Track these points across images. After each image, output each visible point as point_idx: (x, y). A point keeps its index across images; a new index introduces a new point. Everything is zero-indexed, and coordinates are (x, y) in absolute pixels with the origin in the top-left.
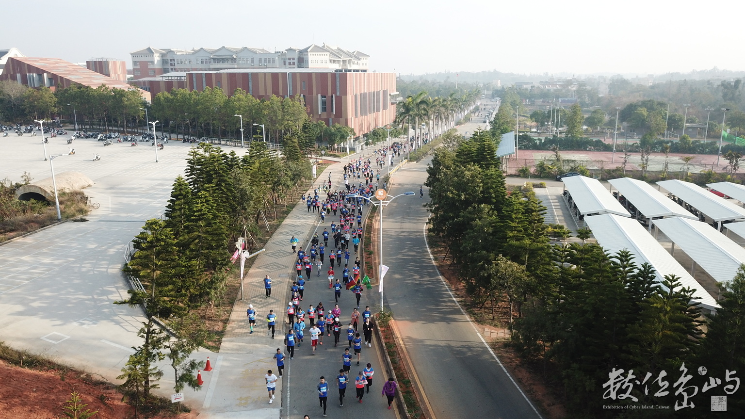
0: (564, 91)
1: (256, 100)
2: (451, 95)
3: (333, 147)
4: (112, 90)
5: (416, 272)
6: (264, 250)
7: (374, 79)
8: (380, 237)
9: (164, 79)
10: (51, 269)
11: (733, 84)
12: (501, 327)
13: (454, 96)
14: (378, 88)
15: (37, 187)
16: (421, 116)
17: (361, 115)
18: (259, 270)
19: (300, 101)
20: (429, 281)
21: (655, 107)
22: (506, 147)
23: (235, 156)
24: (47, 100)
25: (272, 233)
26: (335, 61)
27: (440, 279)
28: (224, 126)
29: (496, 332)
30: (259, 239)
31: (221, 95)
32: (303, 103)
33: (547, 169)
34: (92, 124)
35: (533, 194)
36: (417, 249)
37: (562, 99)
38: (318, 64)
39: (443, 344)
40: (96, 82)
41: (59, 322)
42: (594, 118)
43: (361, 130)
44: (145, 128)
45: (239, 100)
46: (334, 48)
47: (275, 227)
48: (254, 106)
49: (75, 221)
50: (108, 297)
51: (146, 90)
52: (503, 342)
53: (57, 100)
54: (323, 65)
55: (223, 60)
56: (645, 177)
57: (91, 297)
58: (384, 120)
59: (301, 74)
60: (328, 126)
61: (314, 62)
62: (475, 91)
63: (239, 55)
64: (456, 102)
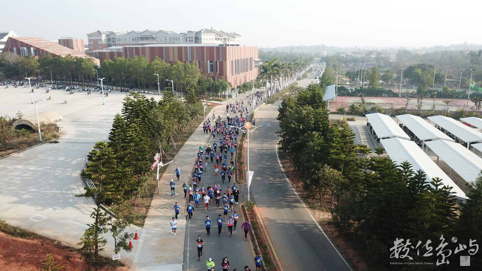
0: (367, 58)
1: (168, 64)
2: (294, 61)
3: (217, 95)
4: (75, 58)
5: (271, 176)
6: (173, 161)
7: (244, 51)
8: (247, 153)
9: (109, 51)
10: (35, 174)
11: (477, 53)
12: (326, 211)
13: (296, 62)
14: (247, 56)
15: (26, 121)
16: (274, 75)
17: (236, 74)
18: (170, 174)
19: (196, 65)
20: (279, 181)
21: (427, 68)
22: (330, 94)
23: (154, 101)
24: (34, 64)
25: (178, 151)
26: (219, 39)
27: (287, 180)
28: (147, 81)
29: (323, 214)
30: (170, 154)
31: (145, 61)
32: (198, 66)
33: (356, 109)
34: (62, 80)
35: (347, 125)
36: (272, 161)
37: (366, 63)
38: (208, 41)
39: (288, 222)
40: (64, 52)
41: (40, 208)
42: (387, 76)
43: (235, 83)
44: (96, 82)
45: (157, 64)
46: (218, 30)
47: (180, 146)
48: (166, 68)
49: (51, 142)
50: (72, 192)
51: (97, 58)
52: (327, 221)
53: (39, 64)
54: (211, 42)
55: (146, 38)
56: (420, 114)
57: (61, 192)
58: (251, 77)
59: (197, 47)
60: (214, 81)
61: (205, 39)
62: (310, 58)
63: (157, 35)
64: (297, 66)
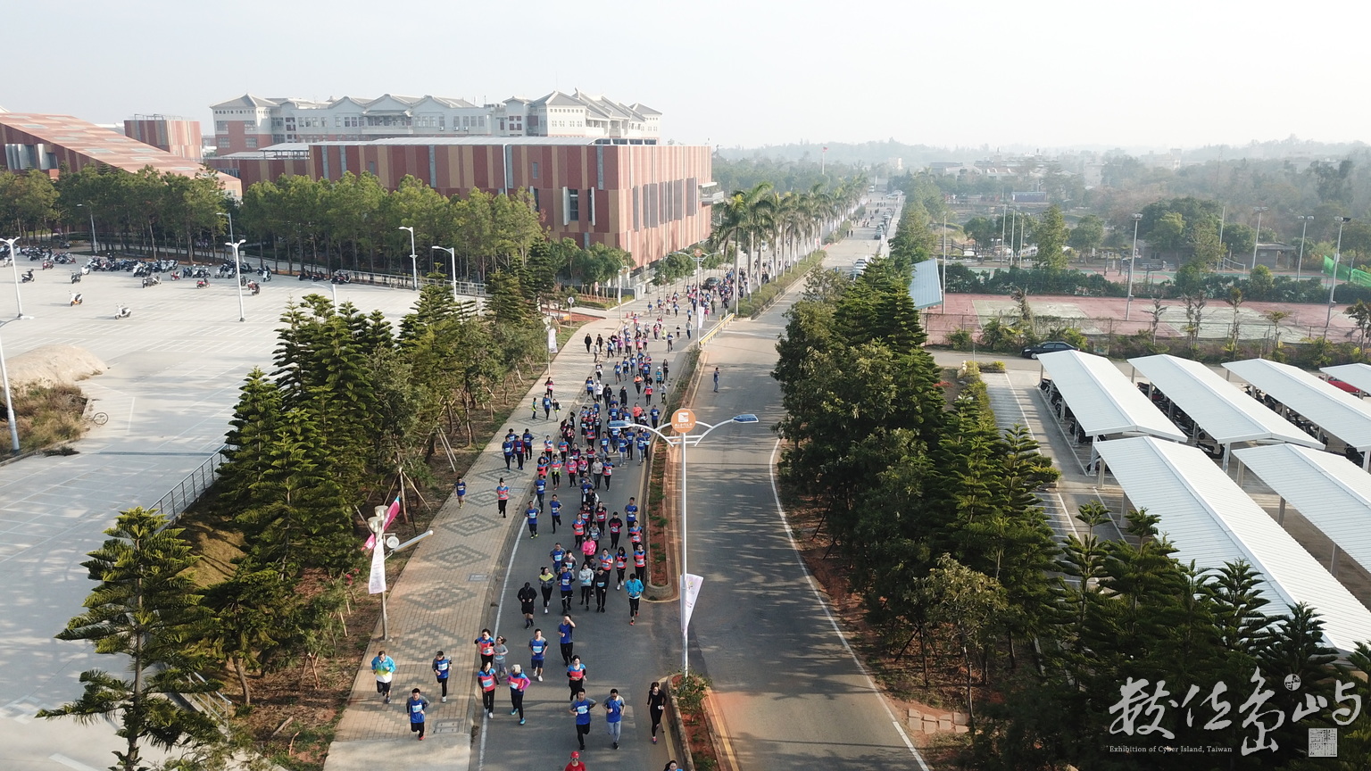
0: (1020, 179)
1: (442, 198)
2: (815, 188)
3: (591, 289)
4: (165, 177)
5: (758, 566)
6: (431, 532)
7: (671, 158)
8: (682, 482)
9: (270, 156)
11: (1336, 167)
12: (944, 705)
13: (821, 190)
14: (678, 175)
16: (760, 231)
17: (646, 227)
18: (428, 564)
19: (527, 201)
20: (784, 588)
21: (1197, 211)
22: (925, 288)
24: (41, 195)
26: (596, 123)
27: (808, 585)
28: (381, 247)
29: (934, 719)
30: (434, 489)
31: (373, 189)
32: (532, 204)
33: (1005, 334)
34: (128, 242)
35: (983, 387)
36: (758, 511)
37: (1018, 194)
38: (566, 128)
40: (138, 160)
42: (1084, 232)
43: (645, 254)
45: (408, 197)
46: (596, 98)
47: (467, 460)
48: (438, 209)
49: (51, 453)
51: (236, 177)
53: (58, 195)
54: (575, 131)
55: (386, 119)
56: (1195, 351)
57: (48, 640)
58: (690, 235)
59: (530, 148)
60: (582, 246)
61: (558, 124)
62: (858, 180)
63: (417, 111)
64: (824, 202)
